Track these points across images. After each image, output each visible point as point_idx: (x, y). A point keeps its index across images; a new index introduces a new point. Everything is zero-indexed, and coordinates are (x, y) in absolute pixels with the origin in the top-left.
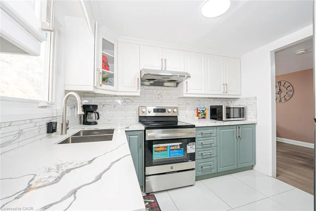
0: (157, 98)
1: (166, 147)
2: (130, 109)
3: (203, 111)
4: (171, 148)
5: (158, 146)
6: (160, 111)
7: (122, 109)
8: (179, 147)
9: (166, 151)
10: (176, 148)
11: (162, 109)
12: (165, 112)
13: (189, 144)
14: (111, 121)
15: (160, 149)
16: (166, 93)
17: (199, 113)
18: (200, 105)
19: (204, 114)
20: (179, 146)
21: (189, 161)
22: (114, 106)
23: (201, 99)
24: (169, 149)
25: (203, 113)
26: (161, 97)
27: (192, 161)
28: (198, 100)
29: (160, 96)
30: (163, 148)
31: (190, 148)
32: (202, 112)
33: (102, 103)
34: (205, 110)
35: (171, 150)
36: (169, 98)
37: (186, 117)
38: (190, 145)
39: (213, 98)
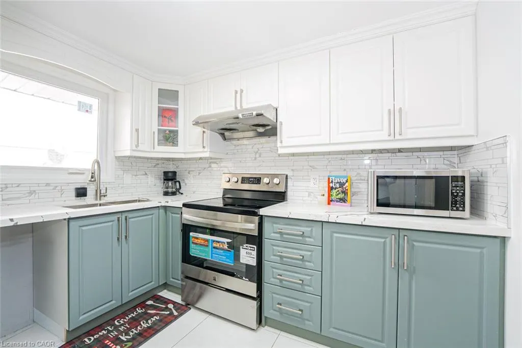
0: (253, 159)
1: (207, 240)
2: (216, 177)
3: (342, 185)
4: (215, 245)
5: (195, 236)
6: (251, 181)
7: (207, 177)
8: (226, 247)
9: (207, 248)
10: (221, 246)
11: (255, 178)
12: (260, 183)
13: (245, 245)
14: (196, 193)
15: (199, 241)
16: (269, 149)
17: (332, 188)
18: (345, 170)
19: (343, 192)
20: (226, 244)
21: (244, 278)
22: (199, 173)
23: (349, 156)
24: (212, 245)
25: (340, 189)
26: (260, 156)
27: (250, 281)
28: (341, 159)
29: (258, 156)
30: (202, 241)
31: (245, 255)
32: (338, 185)
33: (188, 169)
34: (347, 181)
35: (214, 248)
36: (273, 158)
37: (309, 195)
38: (245, 247)
39: (388, 151)
